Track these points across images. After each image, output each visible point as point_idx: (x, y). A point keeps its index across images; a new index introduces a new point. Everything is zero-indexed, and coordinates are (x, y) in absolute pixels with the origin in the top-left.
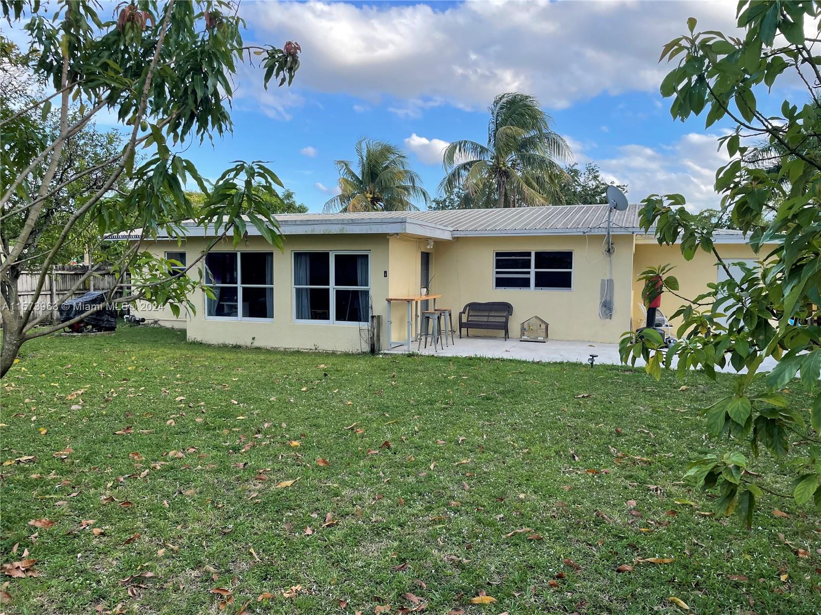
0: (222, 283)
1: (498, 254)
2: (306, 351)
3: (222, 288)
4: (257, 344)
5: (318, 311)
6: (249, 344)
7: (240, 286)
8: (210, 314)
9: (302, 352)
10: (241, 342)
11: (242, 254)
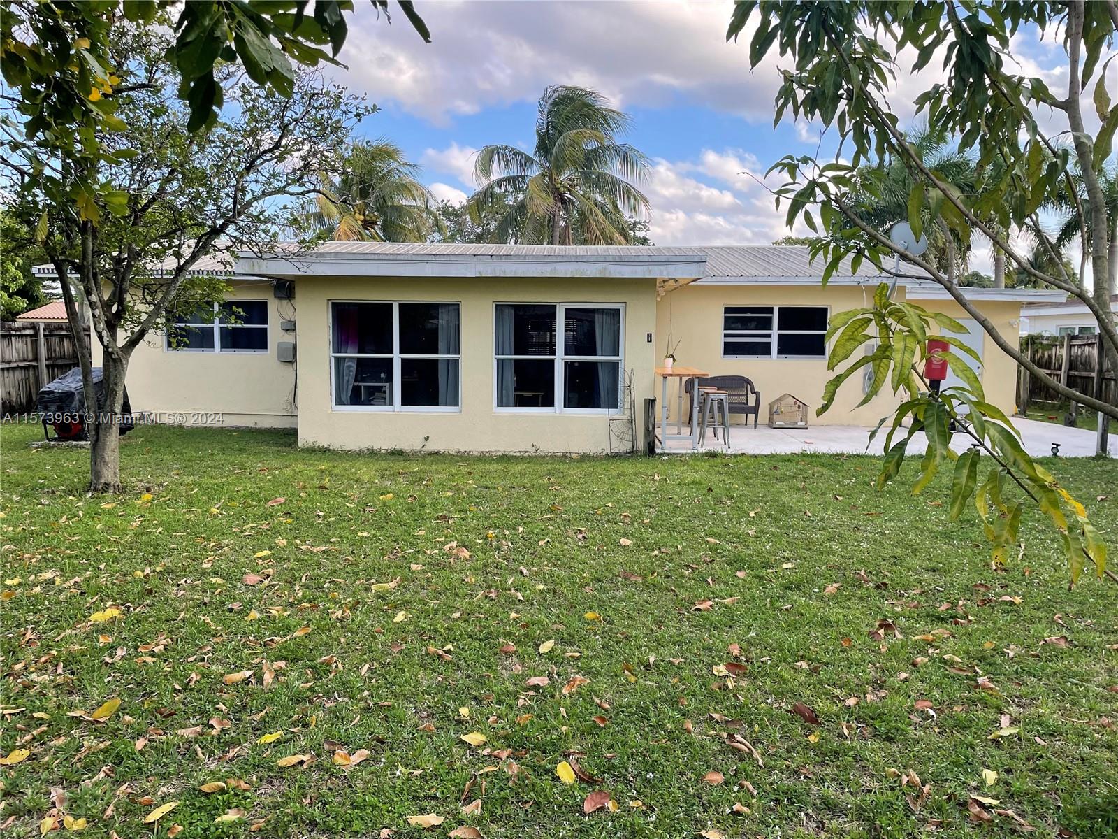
0: (359, 352)
1: (727, 310)
2: (518, 454)
3: (359, 360)
4: (431, 447)
5: (526, 394)
6: (417, 447)
7: (397, 357)
8: (340, 402)
9: (512, 456)
10: (404, 445)
11: (401, 306)
